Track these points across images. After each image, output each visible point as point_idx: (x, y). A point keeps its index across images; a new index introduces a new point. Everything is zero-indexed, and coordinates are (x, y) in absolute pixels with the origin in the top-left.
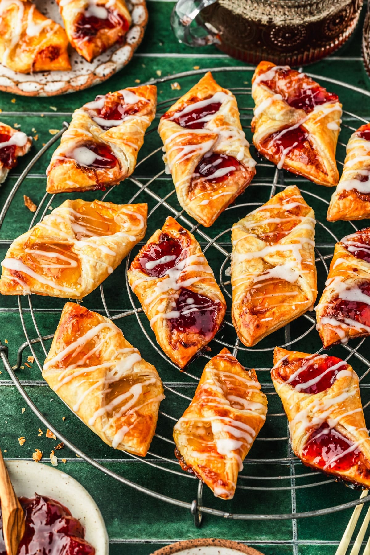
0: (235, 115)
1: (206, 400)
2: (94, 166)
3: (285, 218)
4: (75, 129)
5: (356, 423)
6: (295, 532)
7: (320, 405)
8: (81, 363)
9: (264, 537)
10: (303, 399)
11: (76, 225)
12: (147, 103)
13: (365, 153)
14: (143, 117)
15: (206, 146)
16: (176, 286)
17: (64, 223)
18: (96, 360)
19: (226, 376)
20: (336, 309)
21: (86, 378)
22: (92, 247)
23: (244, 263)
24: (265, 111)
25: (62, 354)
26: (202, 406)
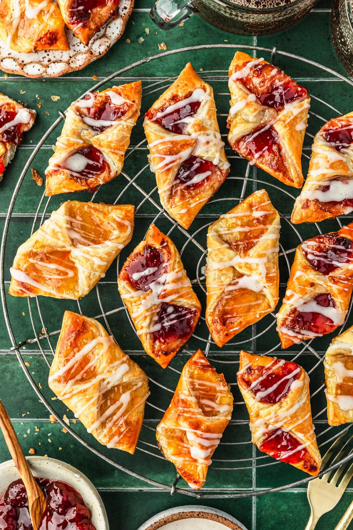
0: (212, 117)
1: (182, 411)
2: (86, 172)
3: (254, 226)
4: (67, 138)
5: (304, 430)
6: (254, 482)
7: (276, 417)
8: (78, 377)
9: (230, 486)
10: (262, 409)
11: (72, 231)
12: (132, 105)
13: (328, 165)
14: (128, 121)
15: (185, 154)
16: (158, 301)
17: (62, 232)
18: (91, 374)
19: (199, 385)
20: (294, 321)
21: (83, 394)
22: (86, 258)
23: (216, 271)
24: (239, 111)
25: (63, 370)
26: (179, 415)
